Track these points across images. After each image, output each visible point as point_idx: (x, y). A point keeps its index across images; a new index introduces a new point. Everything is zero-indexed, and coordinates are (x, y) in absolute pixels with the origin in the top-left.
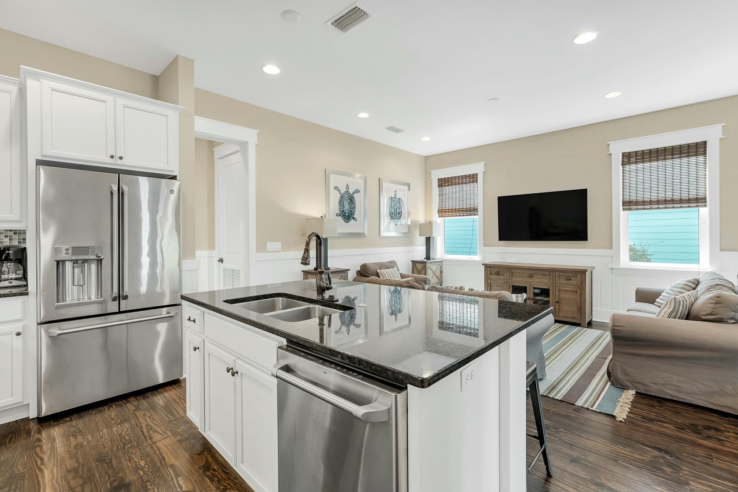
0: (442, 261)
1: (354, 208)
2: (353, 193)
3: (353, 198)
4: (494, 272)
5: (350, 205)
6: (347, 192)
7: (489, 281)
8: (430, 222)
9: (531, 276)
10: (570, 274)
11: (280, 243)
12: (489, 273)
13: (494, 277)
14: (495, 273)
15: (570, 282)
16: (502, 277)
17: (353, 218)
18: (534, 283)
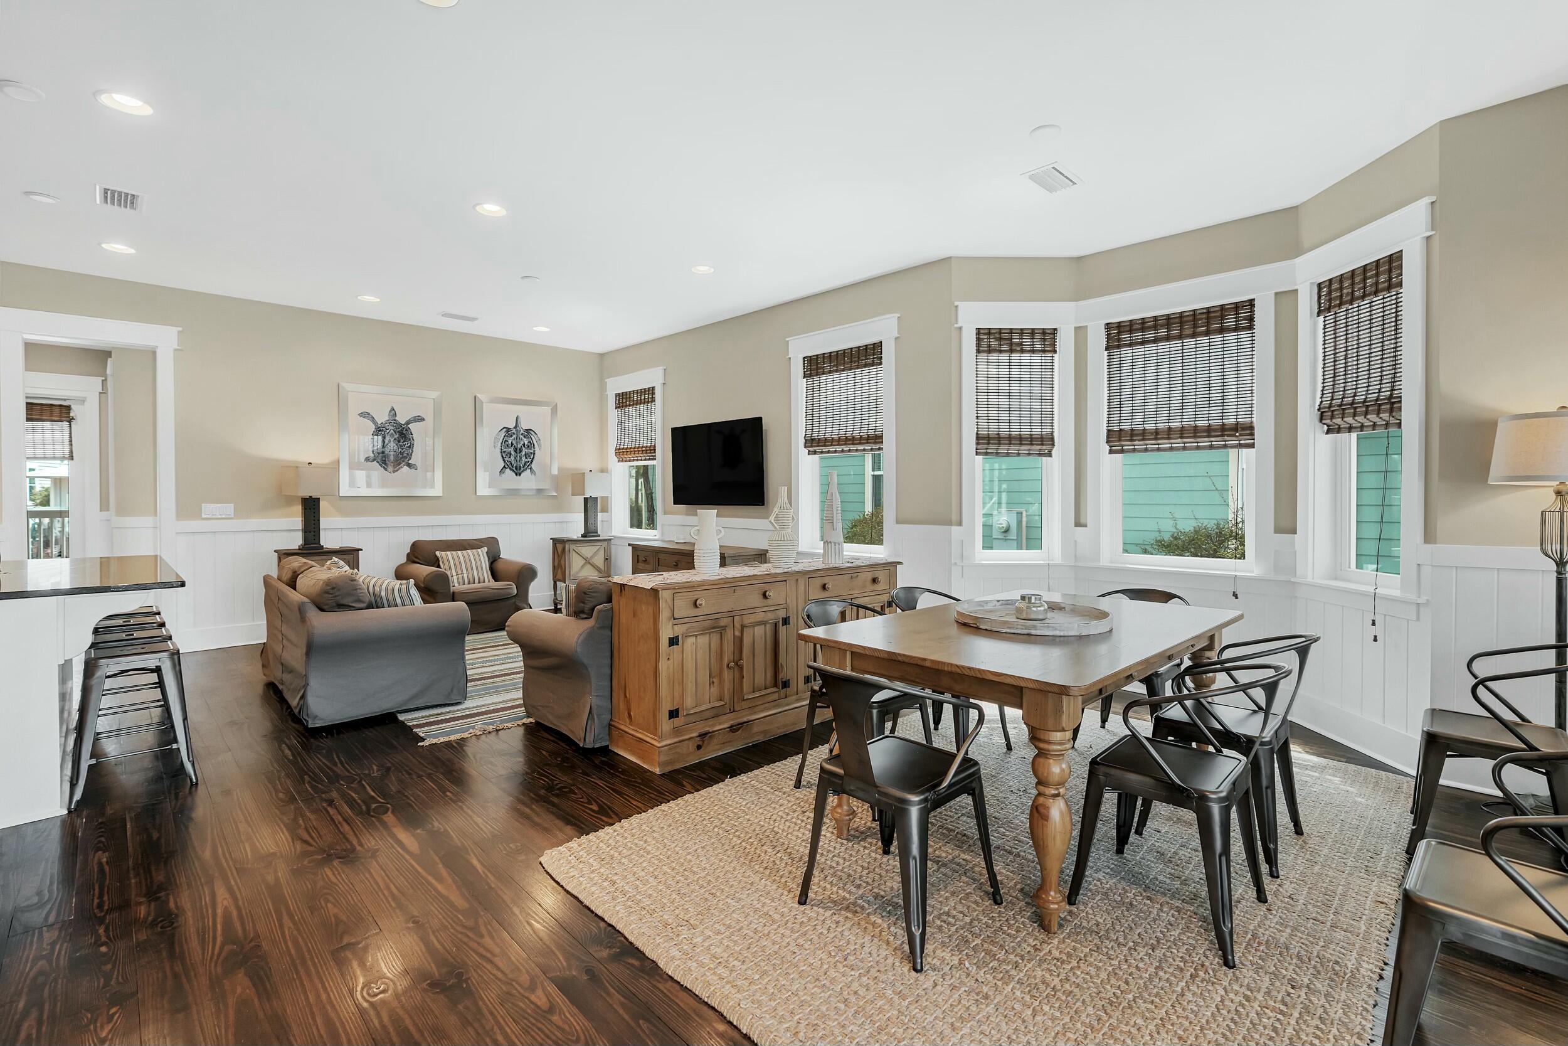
0: (610, 540)
1: (409, 447)
2: (408, 423)
3: (406, 430)
5: (399, 442)
6: (393, 420)
11: (232, 505)
17: (409, 465)
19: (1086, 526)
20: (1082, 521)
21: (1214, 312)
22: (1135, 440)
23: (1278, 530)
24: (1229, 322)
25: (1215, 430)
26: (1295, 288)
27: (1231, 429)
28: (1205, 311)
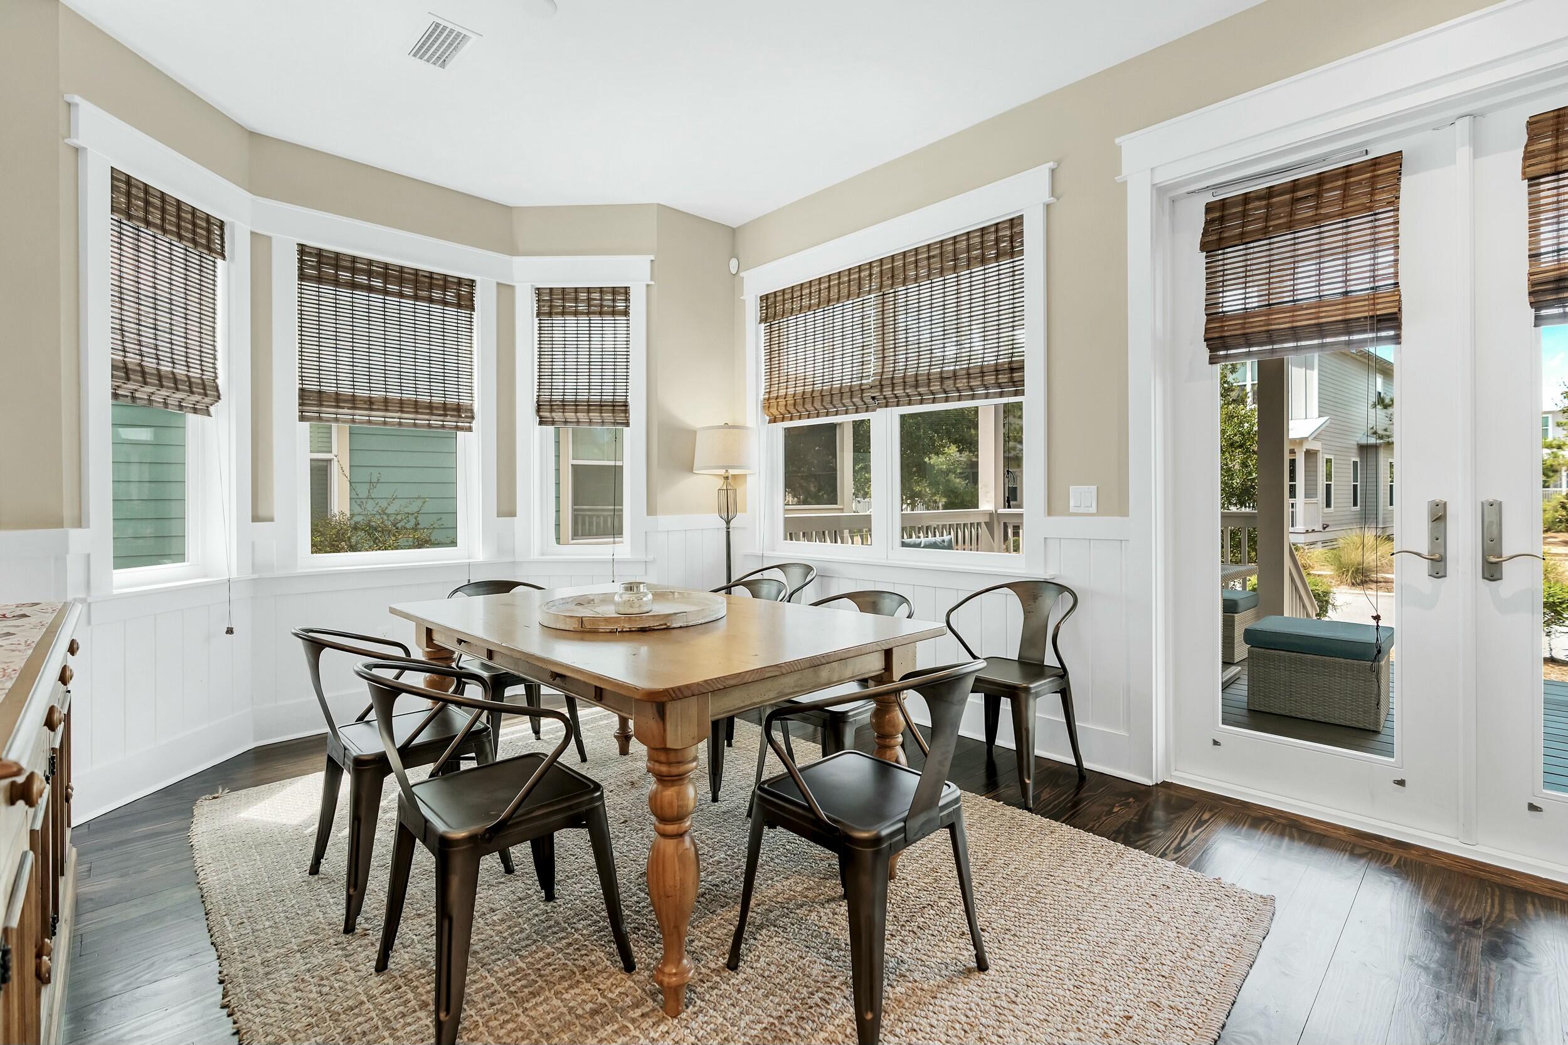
19: (272, 520)
20: (262, 513)
21: (437, 279)
22: (343, 408)
23: (500, 514)
24: (450, 296)
25: (437, 408)
26: (513, 284)
27: (453, 410)
28: (427, 274)
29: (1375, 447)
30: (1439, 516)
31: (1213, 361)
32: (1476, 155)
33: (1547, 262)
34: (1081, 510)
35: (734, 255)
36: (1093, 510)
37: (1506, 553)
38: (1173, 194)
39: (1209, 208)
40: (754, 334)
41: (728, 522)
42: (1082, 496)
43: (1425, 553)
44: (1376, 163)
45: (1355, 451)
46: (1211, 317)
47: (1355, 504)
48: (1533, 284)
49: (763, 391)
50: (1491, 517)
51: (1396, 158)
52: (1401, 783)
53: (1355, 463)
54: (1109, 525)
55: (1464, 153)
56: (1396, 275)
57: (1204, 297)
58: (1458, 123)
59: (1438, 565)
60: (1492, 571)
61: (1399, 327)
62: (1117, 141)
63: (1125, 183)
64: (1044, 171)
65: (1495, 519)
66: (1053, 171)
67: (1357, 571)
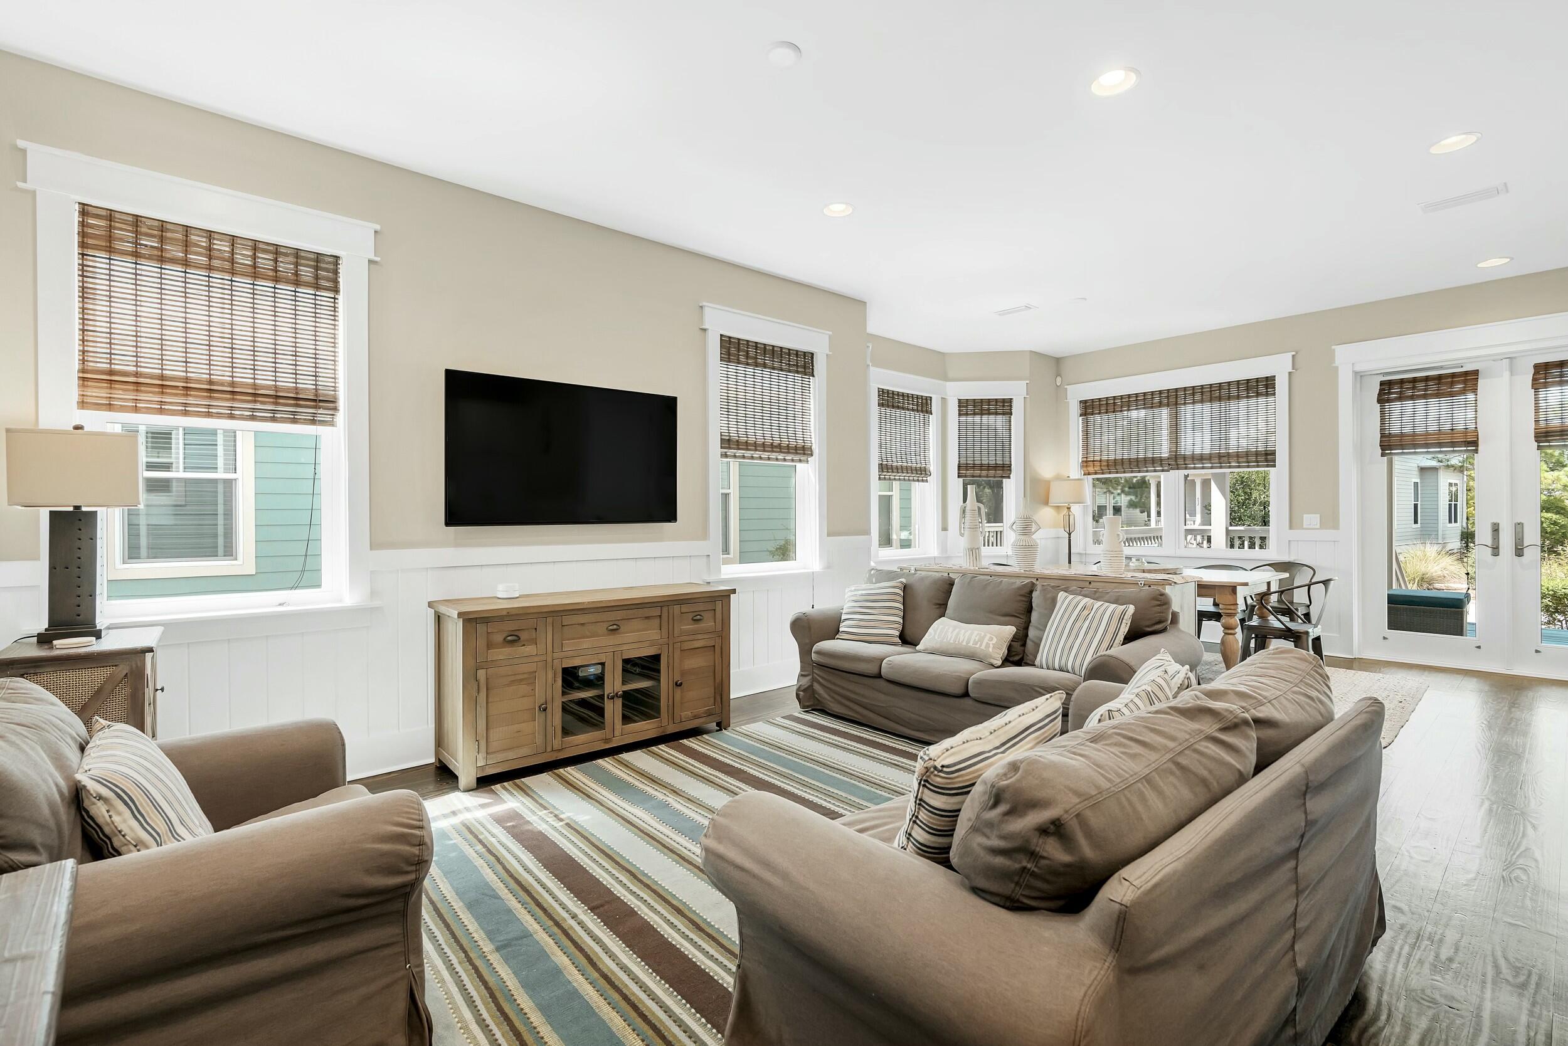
4: (499, 638)
7: (481, 674)
8: (77, 428)
9: (615, 627)
10: (701, 607)
12: (481, 643)
13: (502, 654)
14: (504, 639)
15: (702, 625)
16: (529, 649)
18: (625, 647)
24: (917, 406)
26: (947, 397)
27: (918, 470)
29: (1434, 469)
30: (1496, 529)
31: (1383, 455)
32: (1512, 374)
33: (1542, 424)
34: (1310, 527)
35: (1058, 375)
36: (1318, 526)
37: (1525, 545)
38: (1362, 374)
39: (1382, 383)
40: (1076, 423)
41: (1070, 534)
42: (1311, 519)
43: (1490, 545)
44: (1466, 373)
45: (1416, 472)
46: (1383, 436)
47: (1416, 522)
48: (1536, 433)
49: (1081, 457)
50: (1519, 528)
51: (1476, 373)
52: (1479, 647)
53: (1416, 484)
54: (1329, 534)
55: (1507, 374)
56: (1476, 423)
57: (1379, 425)
58: (1504, 360)
59: (1496, 550)
60: (1519, 552)
61: (1478, 446)
62: (1333, 347)
63: (1337, 368)
64: (1290, 355)
65: (1521, 530)
66: (1293, 356)
67: (1422, 579)
